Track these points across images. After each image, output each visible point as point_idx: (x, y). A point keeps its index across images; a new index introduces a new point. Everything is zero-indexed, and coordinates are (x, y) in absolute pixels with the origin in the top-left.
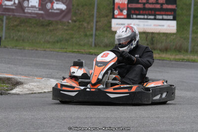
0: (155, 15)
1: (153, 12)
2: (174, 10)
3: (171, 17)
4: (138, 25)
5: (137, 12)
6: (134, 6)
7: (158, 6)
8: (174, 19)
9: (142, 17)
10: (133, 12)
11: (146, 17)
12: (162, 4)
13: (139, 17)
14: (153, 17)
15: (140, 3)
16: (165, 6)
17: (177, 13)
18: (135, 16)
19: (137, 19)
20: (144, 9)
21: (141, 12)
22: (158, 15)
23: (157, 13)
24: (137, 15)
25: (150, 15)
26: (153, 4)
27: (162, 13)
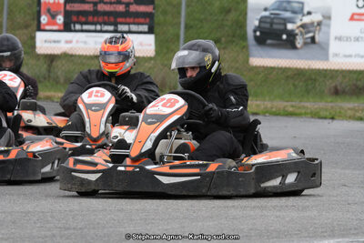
0: (116, 24)
1: (112, 19)
2: (150, 16)
3: (145, 28)
4: (85, 43)
5: (83, 19)
6: (77, 7)
7: (121, 8)
8: (150, 31)
9: (92, 27)
10: (74, 18)
11: (98, 27)
12: (128, 5)
13: (85, 27)
14: (111, 28)
15: (88, 3)
16: (134, 8)
17: (156, 20)
18: (78, 27)
19: (82, 31)
20: (96, 13)
21: (90, 18)
22: (121, 23)
23: (119, 20)
24: (82, 24)
25: (106, 24)
26: (111, 3)
27: (128, 20)
